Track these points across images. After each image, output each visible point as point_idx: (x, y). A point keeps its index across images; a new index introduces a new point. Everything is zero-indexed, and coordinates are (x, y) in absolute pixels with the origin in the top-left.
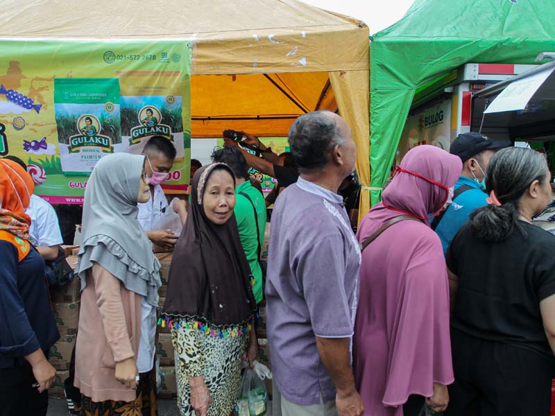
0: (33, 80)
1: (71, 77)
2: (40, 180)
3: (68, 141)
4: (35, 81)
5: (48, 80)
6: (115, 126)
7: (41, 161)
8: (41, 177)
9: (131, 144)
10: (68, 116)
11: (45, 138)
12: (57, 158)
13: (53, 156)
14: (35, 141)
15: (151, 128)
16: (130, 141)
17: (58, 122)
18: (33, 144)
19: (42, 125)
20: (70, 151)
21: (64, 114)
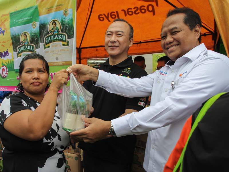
0: (1, 17)
1: (16, 10)
2: (6, 75)
3: (17, 50)
4: (2, 17)
5: (7, 15)
6: (37, 37)
7: (6, 63)
8: (6, 73)
9: (45, 48)
10: (16, 34)
11: (8, 49)
12: (13, 61)
13: (11, 60)
14: (4, 52)
15: (55, 35)
16: (44, 46)
17: (12, 39)
18: (3, 54)
19: (6, 42)
20: (18, 56)
21: (14, 34)
